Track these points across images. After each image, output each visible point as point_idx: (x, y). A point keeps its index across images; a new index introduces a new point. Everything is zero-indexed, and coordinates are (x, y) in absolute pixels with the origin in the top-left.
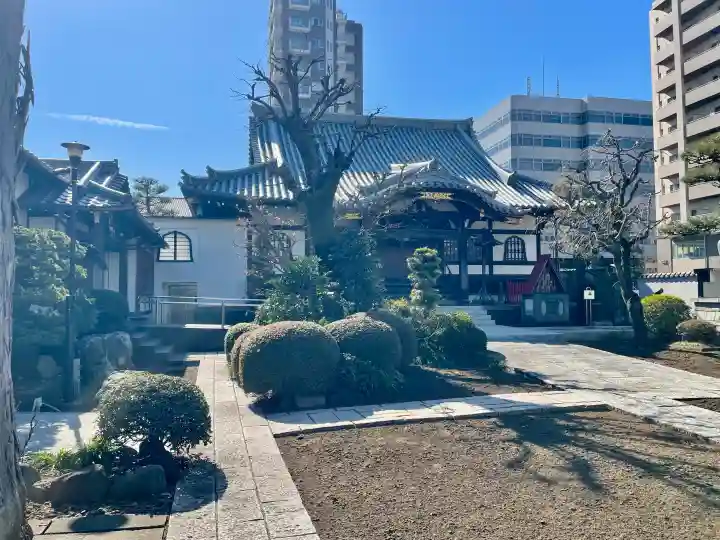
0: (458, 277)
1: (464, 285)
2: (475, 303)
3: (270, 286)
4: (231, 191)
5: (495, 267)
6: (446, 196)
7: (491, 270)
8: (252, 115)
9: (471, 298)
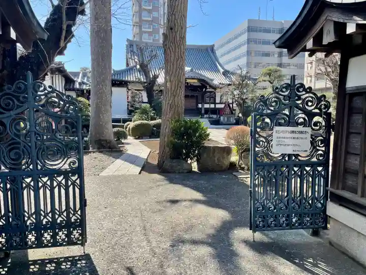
0: (201, 108)
1: (203, 112)
2: (206, 118)
3: (136, 112)
4: (121, 78)
5: (217, 105)
6: (195, 81)
7: (215, 106)
8: (127, 43)
9: (205, 116)
